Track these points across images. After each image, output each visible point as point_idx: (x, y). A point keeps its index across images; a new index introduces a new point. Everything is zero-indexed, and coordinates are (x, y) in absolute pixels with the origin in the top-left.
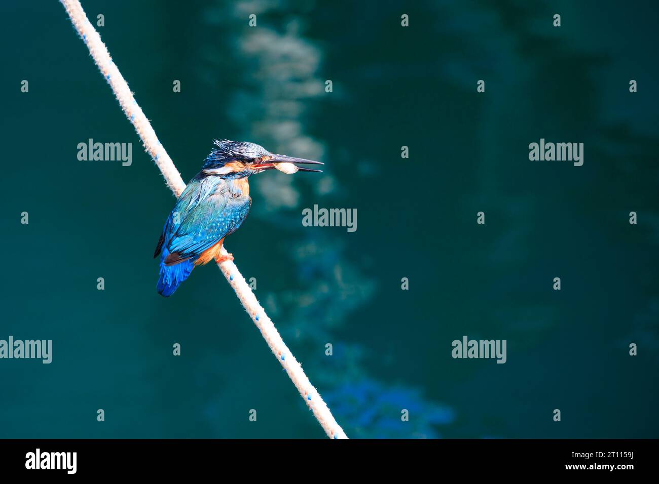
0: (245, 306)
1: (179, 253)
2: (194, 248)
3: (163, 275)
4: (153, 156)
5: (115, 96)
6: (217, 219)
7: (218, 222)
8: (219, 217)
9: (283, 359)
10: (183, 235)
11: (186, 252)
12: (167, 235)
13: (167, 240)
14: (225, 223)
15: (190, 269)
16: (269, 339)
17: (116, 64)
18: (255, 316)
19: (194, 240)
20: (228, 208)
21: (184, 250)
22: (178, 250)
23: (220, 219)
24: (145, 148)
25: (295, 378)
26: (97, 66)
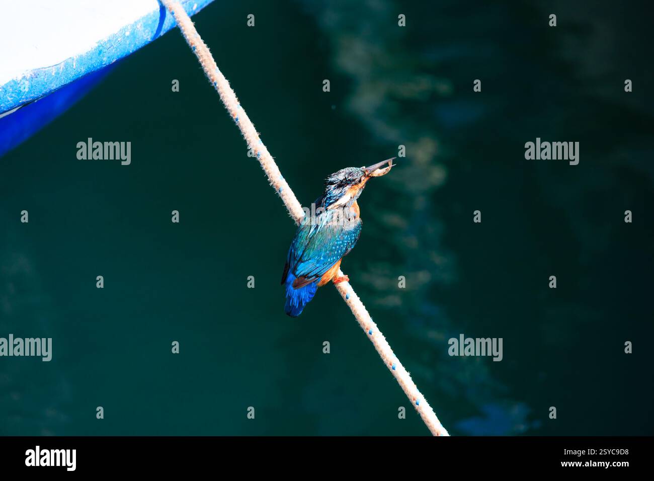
0: (359, 322)
1: (305, 276)
2: (318, 270)
3: (290, 298)
4: (276, 189)
5: (243, 136)
6: (336, 243)
7: (337, 245)
8: (337, 241)
9: (394, 369)
10: (307, 261)
11: (310, 275)
12: (292, 262)
13: (292, 266)
14: (343, 245)
15: (313, 291)
16: (381, 351)
17: (243, 107)
18: (369, 331)
19: (317, 263)
20: (344, 231)
21: (309, 273)
22: (304, 274)
23: (339, 243)
24: (270, 182)
25: (405, 386)
26: (227, 109)
